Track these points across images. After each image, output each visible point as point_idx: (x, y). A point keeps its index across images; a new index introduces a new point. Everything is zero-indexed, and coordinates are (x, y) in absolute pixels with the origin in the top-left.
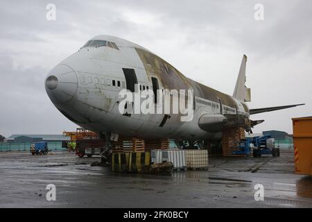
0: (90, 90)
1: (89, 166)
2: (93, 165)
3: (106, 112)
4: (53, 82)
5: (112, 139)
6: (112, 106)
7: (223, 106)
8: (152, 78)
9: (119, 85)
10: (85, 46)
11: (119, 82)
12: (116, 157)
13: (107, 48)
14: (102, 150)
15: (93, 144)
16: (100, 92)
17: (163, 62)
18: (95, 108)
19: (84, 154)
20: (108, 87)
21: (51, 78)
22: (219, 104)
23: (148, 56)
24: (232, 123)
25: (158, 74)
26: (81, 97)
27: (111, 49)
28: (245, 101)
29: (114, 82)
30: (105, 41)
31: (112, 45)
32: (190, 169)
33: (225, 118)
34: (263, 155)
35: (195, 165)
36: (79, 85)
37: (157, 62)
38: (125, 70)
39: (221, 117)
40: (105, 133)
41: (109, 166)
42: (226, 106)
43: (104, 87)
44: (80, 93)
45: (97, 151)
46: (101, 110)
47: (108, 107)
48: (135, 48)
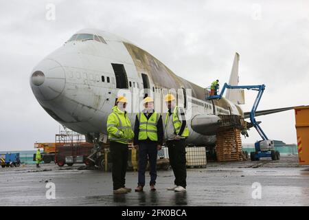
0: (79, 86)
3: (96, 110)
4: (39, 78)
5: (100, 140)
6: (102, 103)
7: (216, 107)
8: (142, 74)
9: (108, 81)
10: (70, 40)
11: (108, 78)
13: (94, 42)
16: (89, 88)
17: (152, 58)
18: (84, 105)
19: (64, 163)
20: (97, 83)
21: (37, 73)
22: (212, 105)
23: (137, 51)
24: (227, 124)
25: (148, 70)
26: (69, 94)
27: (99, 43)
28: (239, 104)
29: (103, 77)
30: (92, 35)
31: (99, 39)
33: (219, 119)
34: (261, 158)
36: (67, 81)
37: (146, 57)
38: (114, 65)
39: (215, 118)
40: (93, 134)
42: (219, 108)
43: (93, 83)
44: (69, 89)
45: (79, 159)
46: (90, 108)
47: (98, 105)
48: (124, 43)
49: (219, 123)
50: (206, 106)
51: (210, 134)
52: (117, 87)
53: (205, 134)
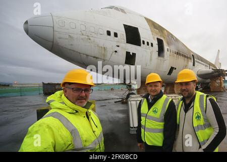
0: (74, 36)
8: (157, 38)
9: (116, 36)
11: (115, 33)
13: (112, 10)
16: (89, 39)
18: (88, 55)
29: (108, 32)
30: (113, 7)
33: (213, 71)
36: (56, 29)
46: (96, 57)
48: (145, 18)
49: (212, 73)
50: (206, 66)
51: (207, 79)
52: (127, 43)
53: (205, 79)
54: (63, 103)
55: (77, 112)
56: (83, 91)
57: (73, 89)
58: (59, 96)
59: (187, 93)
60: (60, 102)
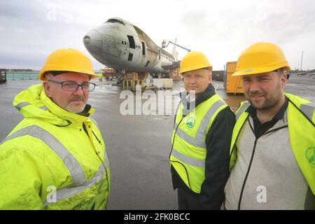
0: (110, 45)
1: (110, 86)
2: (113, 85)
3: (119, 58)
4: (87, 39)
6: (122, 55)
8: (142, 42)
9: (125, 44)
11: (125, 42)
12: (126, 82)
14: (117, 78)
15: (112, 74)
20: (119, 44)
21: (86, 37)
25: (145, 40)
27: (120, 24)
29: (123, 42)
30: (117, 20)
31: (121, 22)
32: (164, 88)
35: (166, 86)
36: (103, 42)
38: (128, 36)
39: (171, 63)
40: (119, 69)
41: (122, 86)
43: (117, 44)
45: (115, 77)
47: (120, 55)
48: (133, 26)
52: (130, 47)
54: (45, 108)
55: (70, 123)
56: (80, 87)
57: (62, 83)
58: (36, 95)
59: (263, 99)
60: (39, 106)
